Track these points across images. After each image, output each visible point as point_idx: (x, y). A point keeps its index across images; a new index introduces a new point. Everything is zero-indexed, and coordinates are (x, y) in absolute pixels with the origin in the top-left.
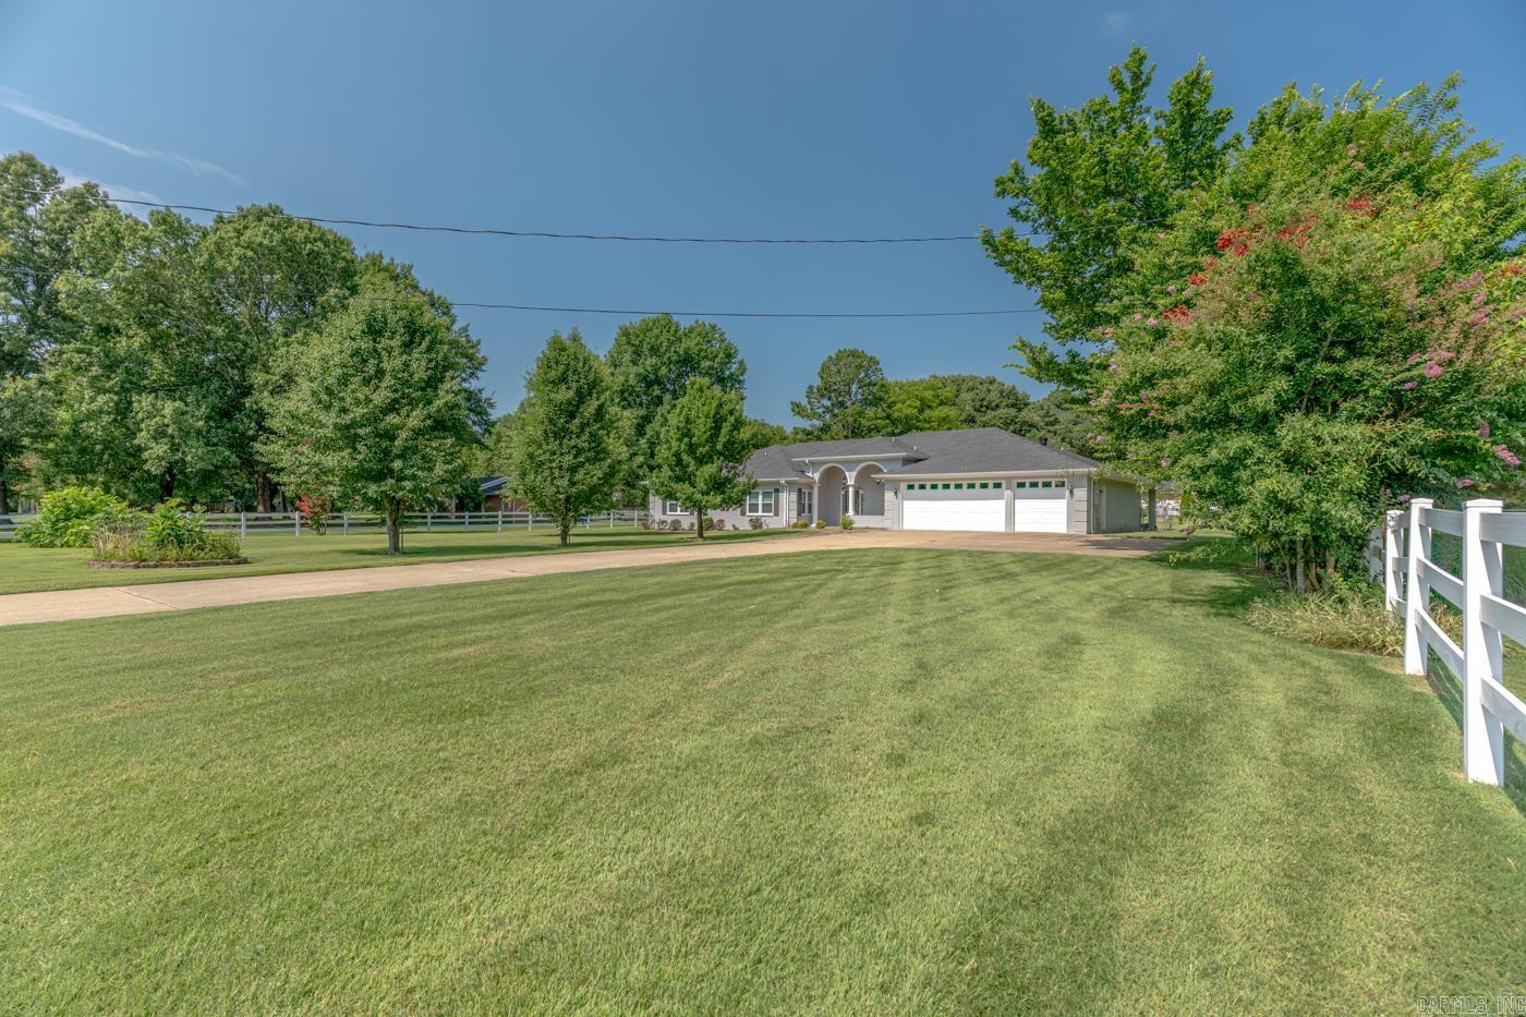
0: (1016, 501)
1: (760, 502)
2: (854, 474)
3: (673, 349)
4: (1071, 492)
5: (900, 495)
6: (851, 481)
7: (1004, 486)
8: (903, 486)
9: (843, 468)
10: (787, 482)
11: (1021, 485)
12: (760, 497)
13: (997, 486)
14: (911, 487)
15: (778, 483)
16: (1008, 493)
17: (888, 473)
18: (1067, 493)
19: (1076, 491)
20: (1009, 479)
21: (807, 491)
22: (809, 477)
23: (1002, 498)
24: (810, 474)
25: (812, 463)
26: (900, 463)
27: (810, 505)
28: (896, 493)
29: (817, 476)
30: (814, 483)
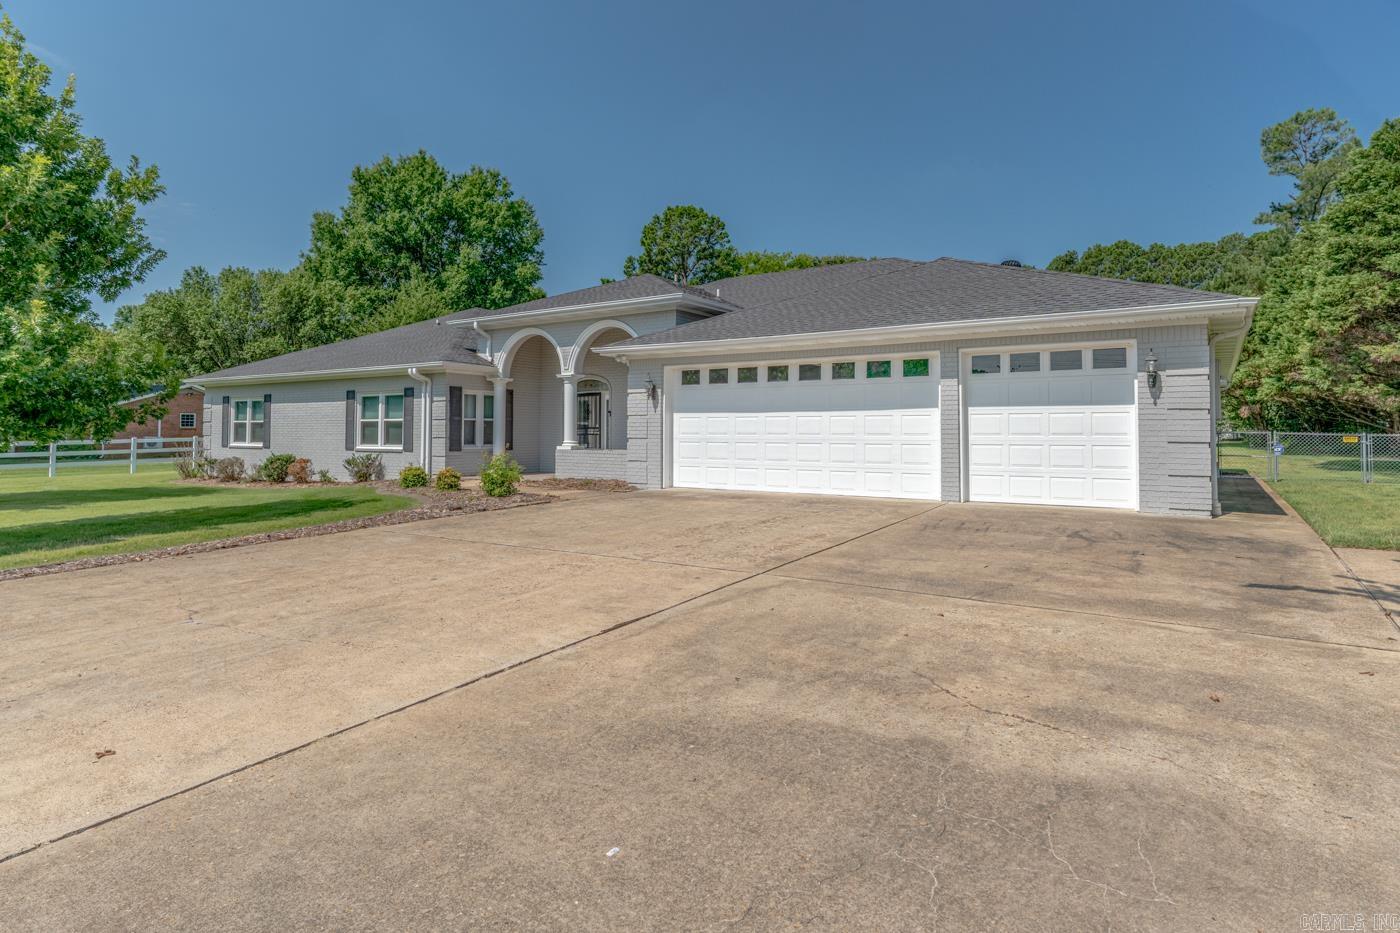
0: (971, 410)
1: (381, 420)
2: (574, 351)
3: (426, 200)
4: (1154, 381)
5: (664, 400)
6: (567, 370)
7: (935, 366)
8: (672, 375)
9: (553, 342)
10: (421, 372)
11: (985, 366)
12: (381, 407)
13: (916, 368)
14: (690, 377)
15: (405, 376)
16: (947, 388)
17: (642, 340)
18: (1139, 384)
19: (1169, 379)
20: (950, 346)
21: (480, 395)
22: (485, 363)
23: (928, 402)
24: (487, 356)
25: (489, 330)
26: (673, 318)
27: (489, 427)
28: (653, 394)
29: (500, 360)
30: (495, 375)
